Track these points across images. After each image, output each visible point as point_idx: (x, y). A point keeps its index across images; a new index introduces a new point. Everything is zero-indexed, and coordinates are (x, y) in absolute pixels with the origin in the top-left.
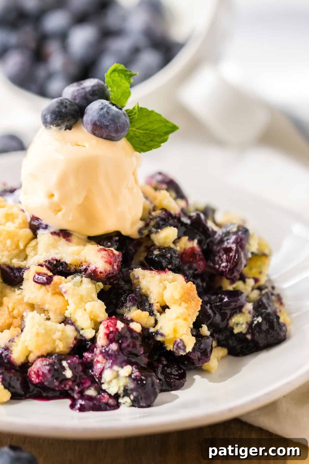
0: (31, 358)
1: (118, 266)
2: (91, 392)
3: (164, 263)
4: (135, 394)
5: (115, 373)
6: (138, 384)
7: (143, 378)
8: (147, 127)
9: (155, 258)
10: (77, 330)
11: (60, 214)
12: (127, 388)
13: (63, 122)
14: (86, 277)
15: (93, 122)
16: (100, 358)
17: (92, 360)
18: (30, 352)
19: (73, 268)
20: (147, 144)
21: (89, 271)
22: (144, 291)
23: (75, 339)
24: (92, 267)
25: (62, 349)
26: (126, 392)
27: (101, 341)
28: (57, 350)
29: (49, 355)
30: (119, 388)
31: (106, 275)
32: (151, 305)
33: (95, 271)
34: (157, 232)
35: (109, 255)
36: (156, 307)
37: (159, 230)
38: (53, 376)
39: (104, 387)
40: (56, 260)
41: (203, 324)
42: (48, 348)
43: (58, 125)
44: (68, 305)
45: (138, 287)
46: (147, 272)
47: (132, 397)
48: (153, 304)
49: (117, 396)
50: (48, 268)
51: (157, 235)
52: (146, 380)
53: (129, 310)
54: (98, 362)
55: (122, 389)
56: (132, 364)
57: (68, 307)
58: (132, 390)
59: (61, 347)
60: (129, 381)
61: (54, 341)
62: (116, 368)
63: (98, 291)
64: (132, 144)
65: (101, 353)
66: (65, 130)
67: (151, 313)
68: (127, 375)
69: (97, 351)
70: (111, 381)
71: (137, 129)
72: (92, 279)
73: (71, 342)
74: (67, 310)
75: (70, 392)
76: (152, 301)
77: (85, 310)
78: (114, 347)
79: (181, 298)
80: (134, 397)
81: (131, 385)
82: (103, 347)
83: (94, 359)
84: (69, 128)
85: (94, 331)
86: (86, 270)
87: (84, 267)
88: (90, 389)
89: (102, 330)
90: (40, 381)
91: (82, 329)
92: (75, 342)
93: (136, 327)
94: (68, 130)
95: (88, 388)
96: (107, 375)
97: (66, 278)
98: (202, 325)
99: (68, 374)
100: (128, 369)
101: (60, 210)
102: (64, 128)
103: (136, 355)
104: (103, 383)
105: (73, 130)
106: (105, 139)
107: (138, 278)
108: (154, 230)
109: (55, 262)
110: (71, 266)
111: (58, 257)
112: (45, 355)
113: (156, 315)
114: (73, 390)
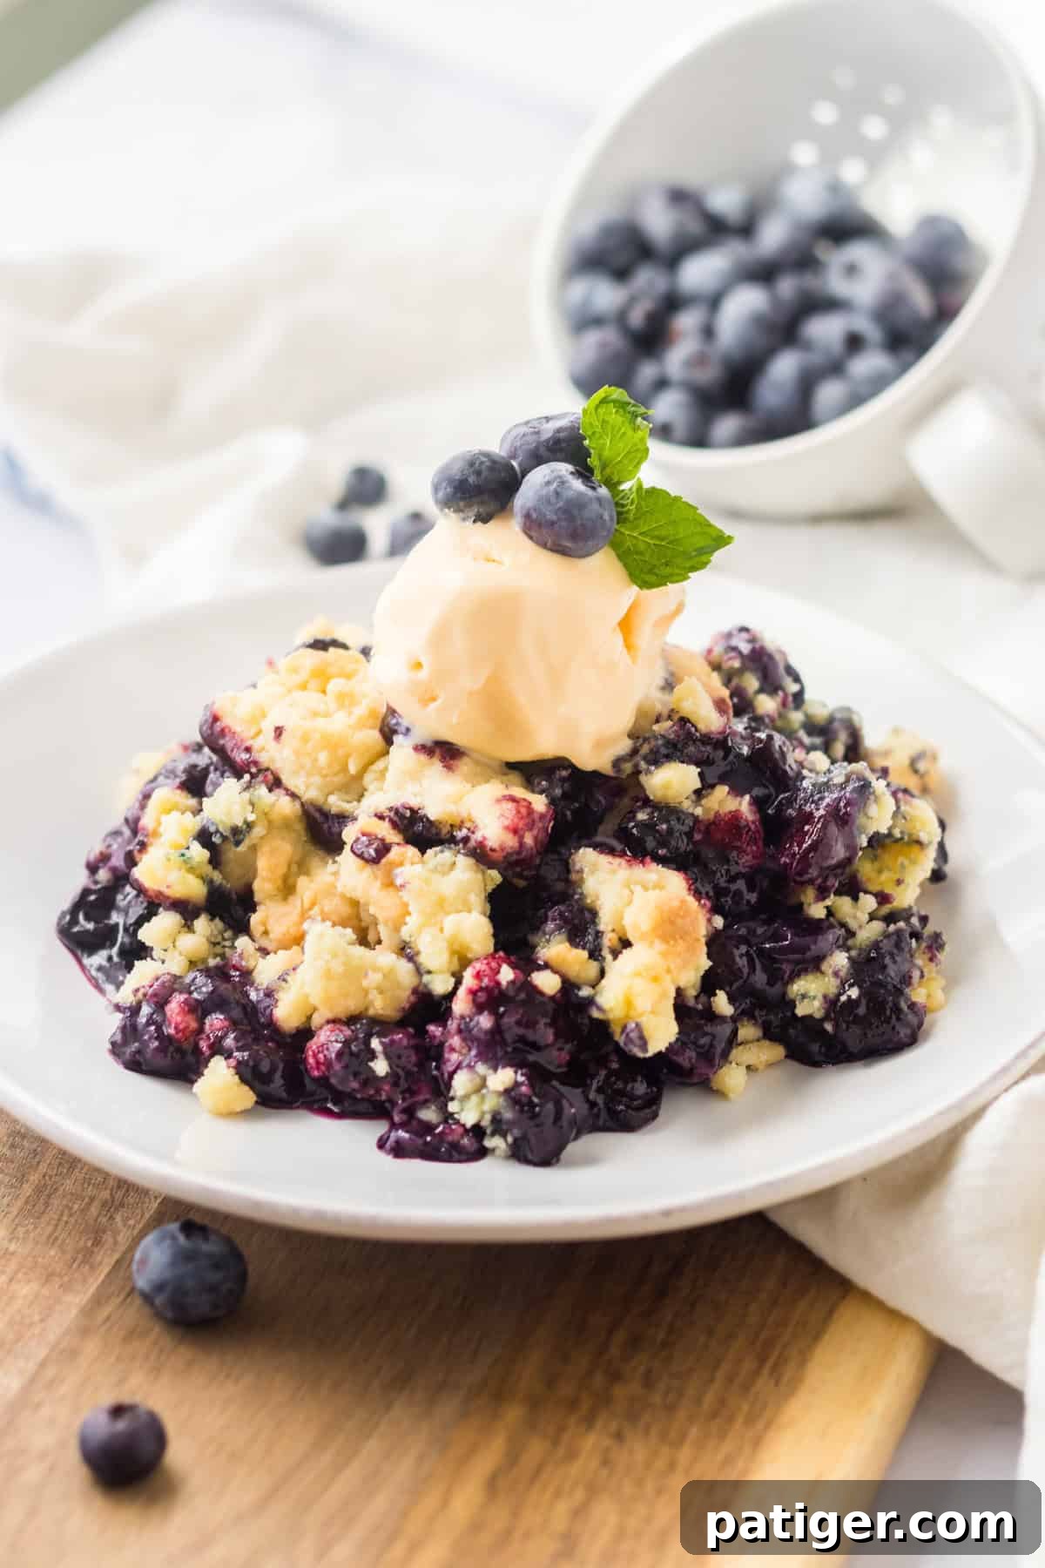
0: (317, 1020)
1: (536, 838)
2: (429, 1114)
3: (650, 843)
4: (516, 1132)
5: (478, 1081)
6: (522, 1111)
7: (536, 1100)
8: (663, 533)
9: (633, 827)
10: (419, 971)
11: (433, 706)
12: (498, 1117)
13: (469, 506)
14: (466, 855)
15: (524, 512)
16: (456, 1041)
17: (442, 1044)
18: (315, 1009)
19: (445, 831)
20: (656, 571)
21: (472, 843)
22: (589, 901)
23: (415, 991)
24: (478, 836)
25: (381, 1012)
26: (499, 1126)
27: (461, 1005)
28: (371, 1012)
29: (351, 1020)
30: (483, 1114)
31: (505, 857)
32: (599, 935)
33: (481, 845)
34: (648, 772)
35: (518, 812)
36: (609, 940)
37: (653, 768)
38: (346, 1067)
39: (453, 1107)
40: (412, 810)
41: (720, 989)
42: (351, 1005)
43: (458, 510)
44: (409, 914)
45: (579, 891)
46: (604, 860)
47: (510, 1139)
48: (603, 933)
49: (478, 1131)
50: (394, 825)
51: (649, 776)
52: (540, 1105)
53: (548, 941)
54: (452, 1050)
55: (488, 1117)
56: (517, 1065)
57: (408, 919)
58: (512, 1123)
59: (380, 1006)
60: (505, 1104)
61: (366, 992)
62: (481, 1068)
63: (490, 888)
64: (626, 566)
65: (460, 1031)
66: (474, 521)
67: (595, 954)
68: (501, 1088)
69: (452, 1025)
70: (466, 1097)
71: (641, 534)
72: (477, 861)
73: (404, 996)
74: (406, 924)
75: (387, 1105)
76: (601, 927)
77: (442, 930)
78: (485, 1021)
79: (654, 929)
80: (515, 1140)
81: (508, 1115)
82: (462, 1017)
83: (447, 1041)
84: (484, 519)
85: (452, 981)
86: (466, 840)
87: (464, 832)
88: (428, 1108)
89: (469, 980)
90: (321, 1074)
91: (429, 972)
92: (413, 999)
93: (547, 982)
94: (479, 524)
95: (425, 1103)
96: (461, 1083)
97: (423, 852)
98: (717, 991)
99: (381, 1067)
100: (504, 1077)
101: (434, 699)
102: (473, 519)
103: (535, 1047)
104: (452, 1099)
105: (492, 524)
106: (552, 550)
107: (581, 871)
108: (643, 765)
109: (408, 814)
110: (441, 826)
111: (414, 802)
112: (345, 1019)
113: (604, 959)
114: (393, 1103)
